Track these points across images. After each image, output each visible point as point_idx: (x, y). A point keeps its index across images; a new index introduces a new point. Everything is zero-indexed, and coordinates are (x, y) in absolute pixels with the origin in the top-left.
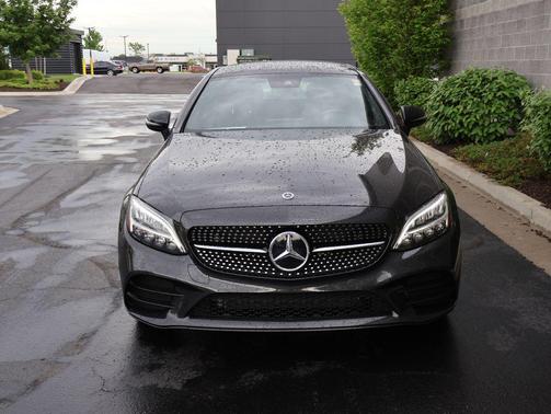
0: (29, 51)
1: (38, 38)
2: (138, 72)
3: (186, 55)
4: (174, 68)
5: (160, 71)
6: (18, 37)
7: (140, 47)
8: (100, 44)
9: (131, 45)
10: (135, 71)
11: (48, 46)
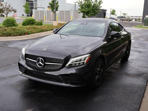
0: (89, 14)
1: (92, 11)
2: (123, 21)
3: (140, 17)
4: (134, 20)
5: (128, 21)
6: (87, 11)
7: (125, 14)
8: (115, 13)
9: (123, 13)
10: (122, 20)
11: (94, 13)
